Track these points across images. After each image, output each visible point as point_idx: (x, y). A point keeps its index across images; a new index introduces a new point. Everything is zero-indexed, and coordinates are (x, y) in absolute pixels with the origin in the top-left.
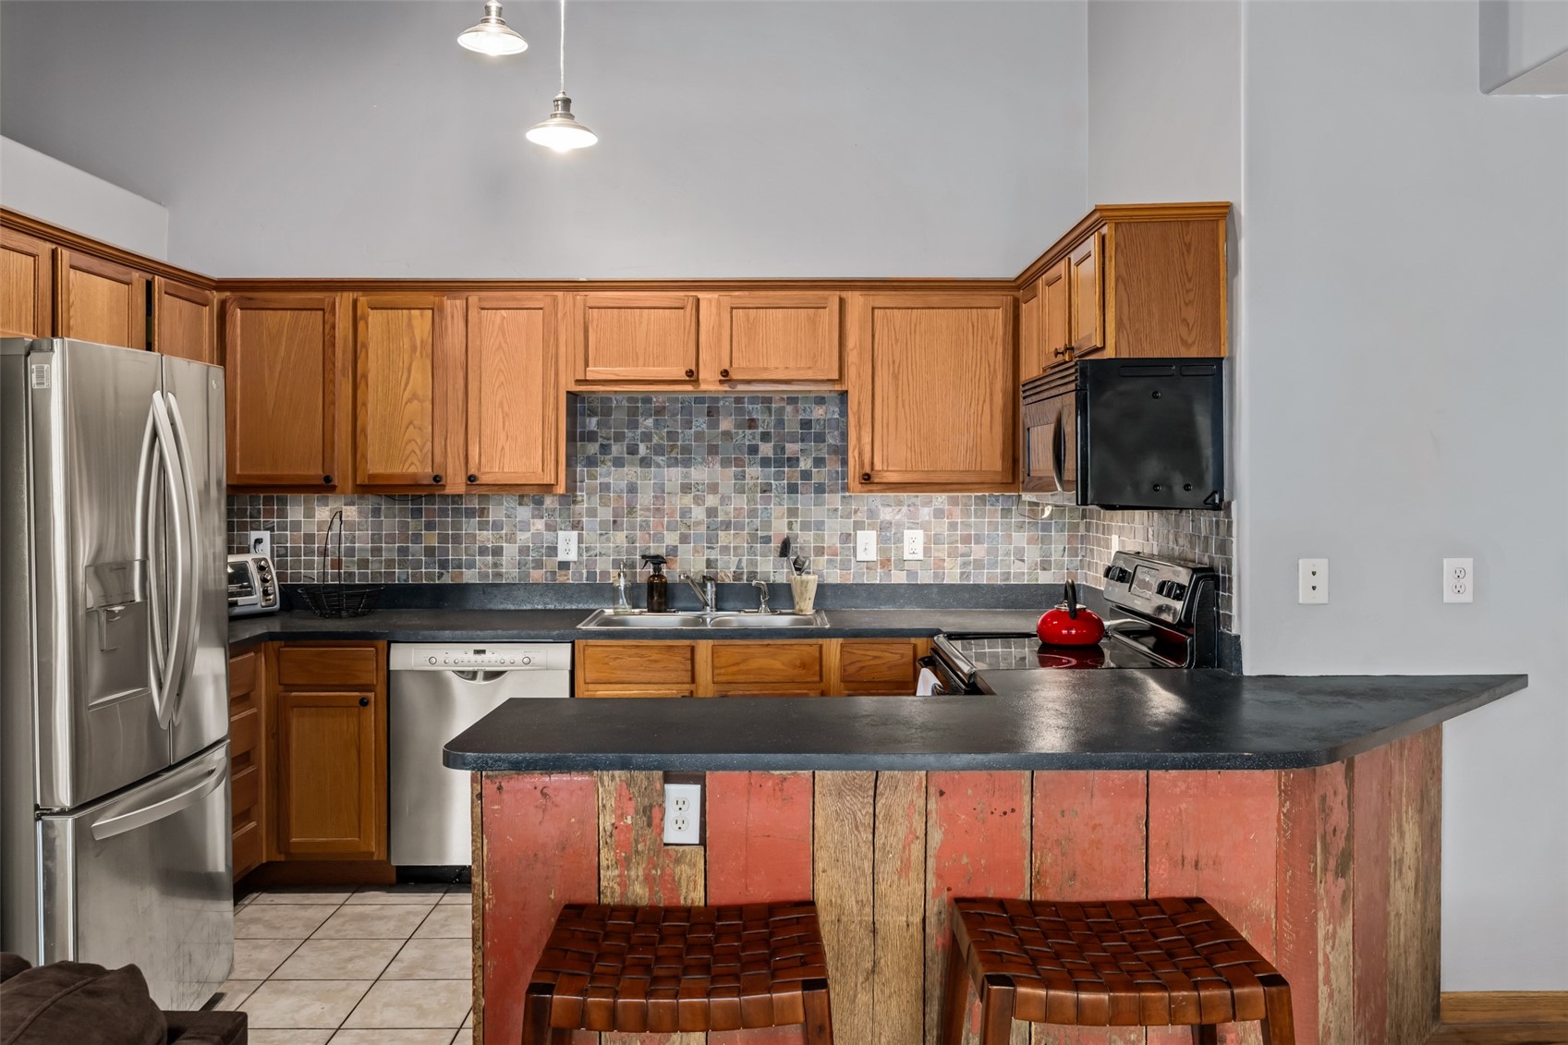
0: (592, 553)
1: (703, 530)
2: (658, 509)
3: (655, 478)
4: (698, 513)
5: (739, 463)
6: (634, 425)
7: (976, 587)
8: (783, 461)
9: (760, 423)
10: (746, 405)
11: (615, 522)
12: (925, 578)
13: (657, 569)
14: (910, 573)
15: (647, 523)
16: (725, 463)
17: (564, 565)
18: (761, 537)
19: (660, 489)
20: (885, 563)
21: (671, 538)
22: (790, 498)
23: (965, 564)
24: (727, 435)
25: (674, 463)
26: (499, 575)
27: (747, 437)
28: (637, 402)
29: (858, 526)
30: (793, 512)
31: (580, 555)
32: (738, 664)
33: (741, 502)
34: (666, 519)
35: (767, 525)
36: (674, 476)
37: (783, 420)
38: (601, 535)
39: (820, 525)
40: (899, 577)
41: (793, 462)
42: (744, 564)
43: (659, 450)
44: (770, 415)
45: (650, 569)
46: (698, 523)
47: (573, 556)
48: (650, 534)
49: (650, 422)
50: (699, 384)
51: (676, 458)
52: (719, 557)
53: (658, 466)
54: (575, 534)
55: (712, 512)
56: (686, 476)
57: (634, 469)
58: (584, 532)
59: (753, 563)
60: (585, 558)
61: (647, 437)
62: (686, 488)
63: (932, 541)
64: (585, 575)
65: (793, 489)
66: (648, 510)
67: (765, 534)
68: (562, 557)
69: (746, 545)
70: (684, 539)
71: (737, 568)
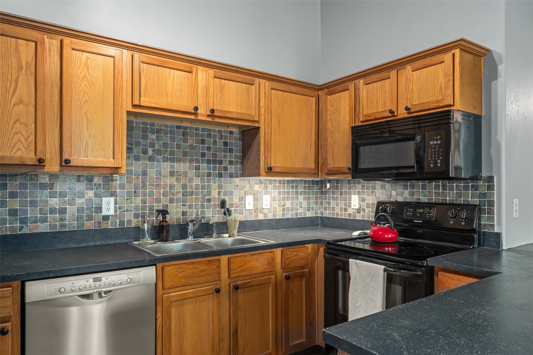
0: (123, 210)
1: (180, 196)
2: (158, 185)
3: (156, 168)
4: (178, 188)
5: (197, 161)
6: (145, 137)
7: (288, 219)
8: (216, 162)
9: (206, 142)
10: (200, 132)
11: (135, 192)
12: (270, 216)
13: (164, 218)
14: (265, 215)
15: (152, 192)
16: (191, 161)
17: (106, 218)
18: (207, 199)
19: (159, 173)
20: (256, 210)
21: (164, 201)
22: (219, 180)
23: (284, 210)
24: (191, 147)
25: (165, 160)
26: (64, 226)
27: (201, 148)
28: (147, 125)
29: (246, 193)
30: (220, 187)
31: (116, 211)
32: (241, 266)
33: (197, 181)
34: (162, 190)
35: (209, 193)
36: (166, 167)
37: (216, 141)
38: (127, 199)
39: (231, 193)
40: (261, 217)
41: (221, 162)
42: (199, 213)
43: (158, 152)
44: (211, 139)
45: (161, 218)
46: (178, 193)
47: (112, 212)
48: (154, 198)
49: (154, 136)
50: (198, 116)
51: (167, 157)
52: (188, 210)
53: (158, 161)
54: (112, 199)
55: (184, 187)
56: (172, 167)
57: (146, 162)
58: (118, 198)
59: (203, 212)
60: (118, 213)
61: (152, 145)
62: (172, 174)
63: (273, 199)
64: (118, 223)
65: (220, 175)
66: (153, 185)
67: (208, 197)
68: (105, 213)
69: (200, 203)
70: (172, 201)
71: (196, 215)
